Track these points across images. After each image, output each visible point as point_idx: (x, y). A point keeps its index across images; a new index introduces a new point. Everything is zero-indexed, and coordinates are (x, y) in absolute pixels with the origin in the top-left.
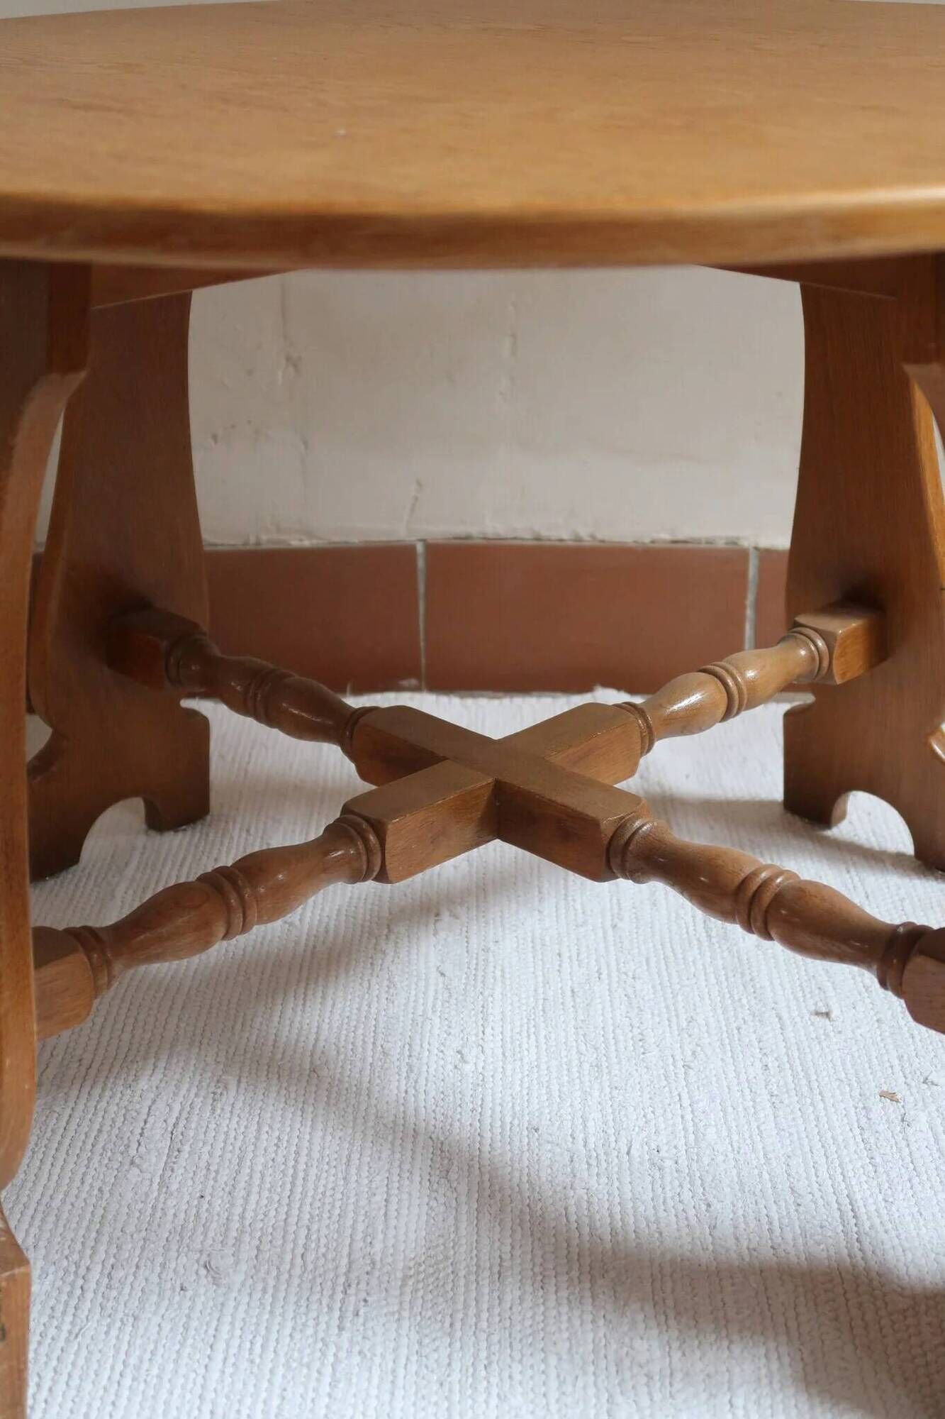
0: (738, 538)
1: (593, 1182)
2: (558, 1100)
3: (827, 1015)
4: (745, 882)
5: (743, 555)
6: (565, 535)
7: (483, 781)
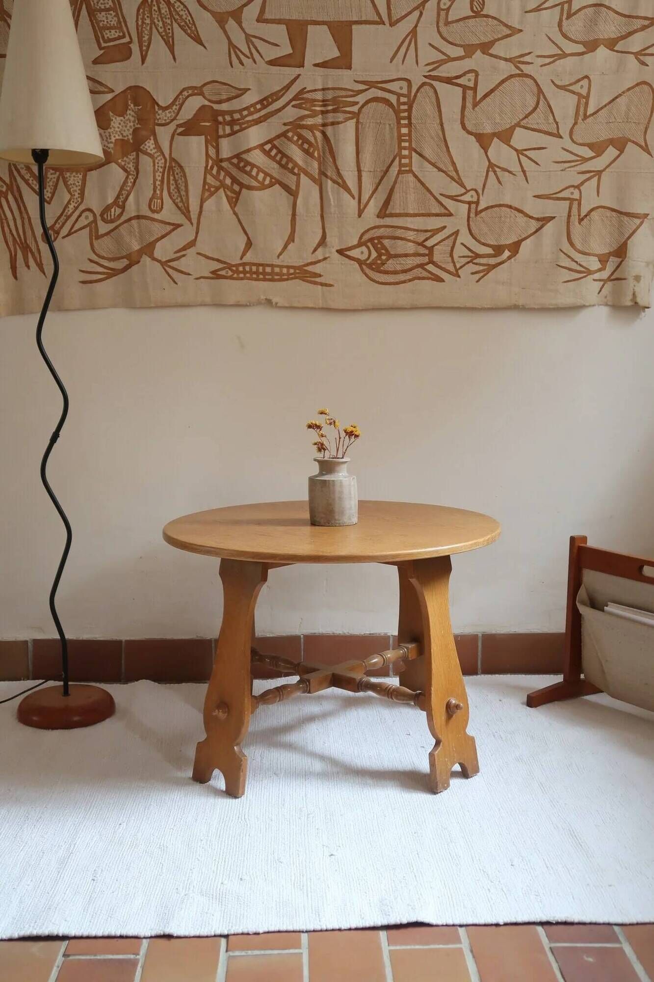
0: (387, 633)
3: (409, 735)
4: (387, 688)
5: (389, 637)
6: (341, 633)
7: (330, 673)
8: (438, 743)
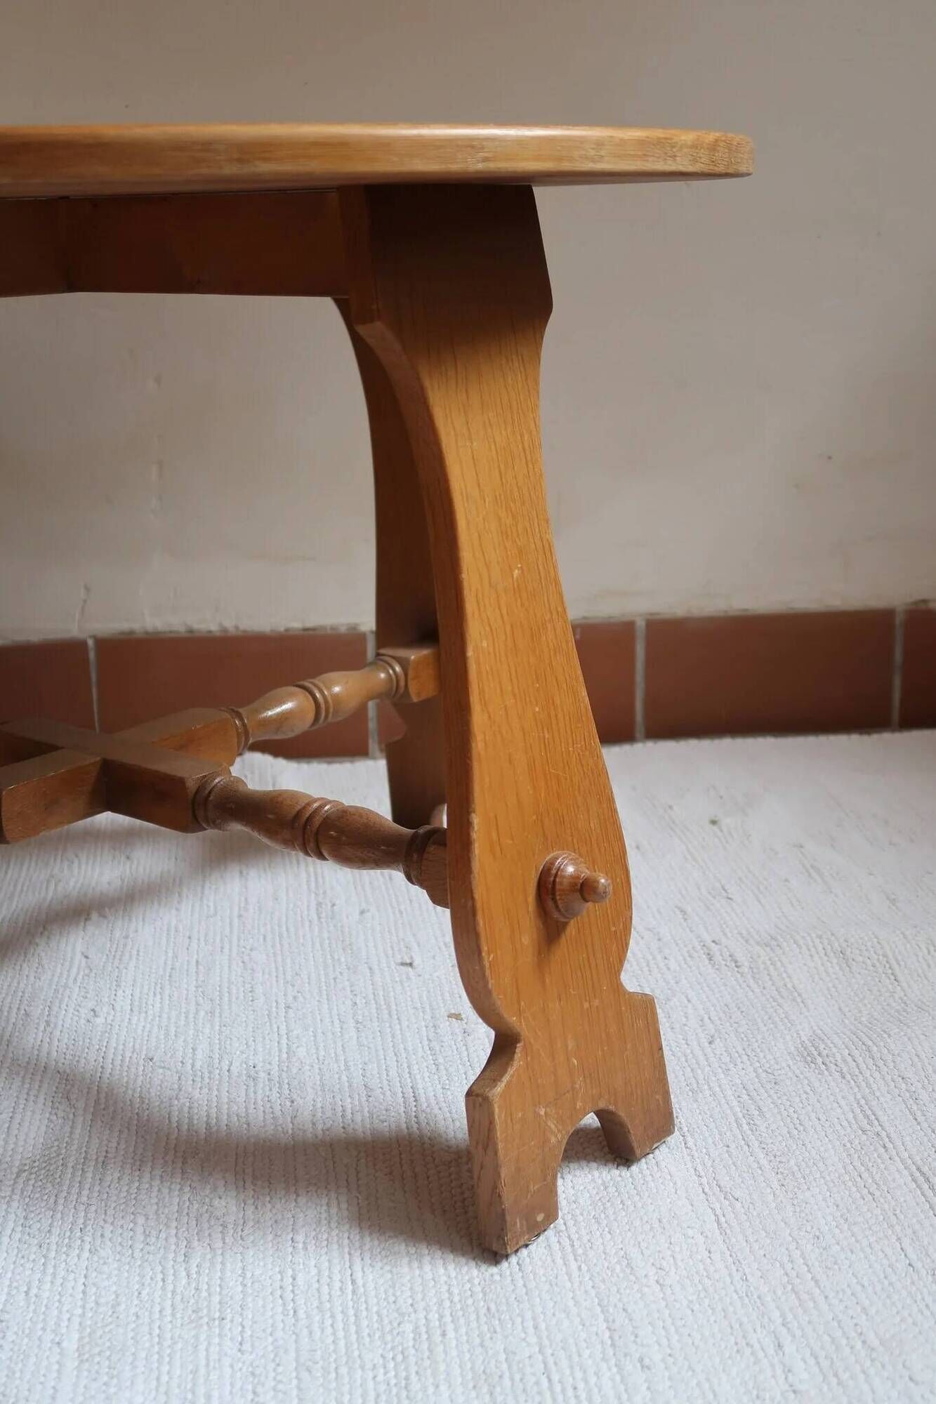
0: (357, 625)
1: (196, 1094)
2: (174, 1038)
3: (411, 965)
4: (298, 814)
5: (362, 638)
6: (214, 628)
7: (91, 760)
8: (504, 1046)
